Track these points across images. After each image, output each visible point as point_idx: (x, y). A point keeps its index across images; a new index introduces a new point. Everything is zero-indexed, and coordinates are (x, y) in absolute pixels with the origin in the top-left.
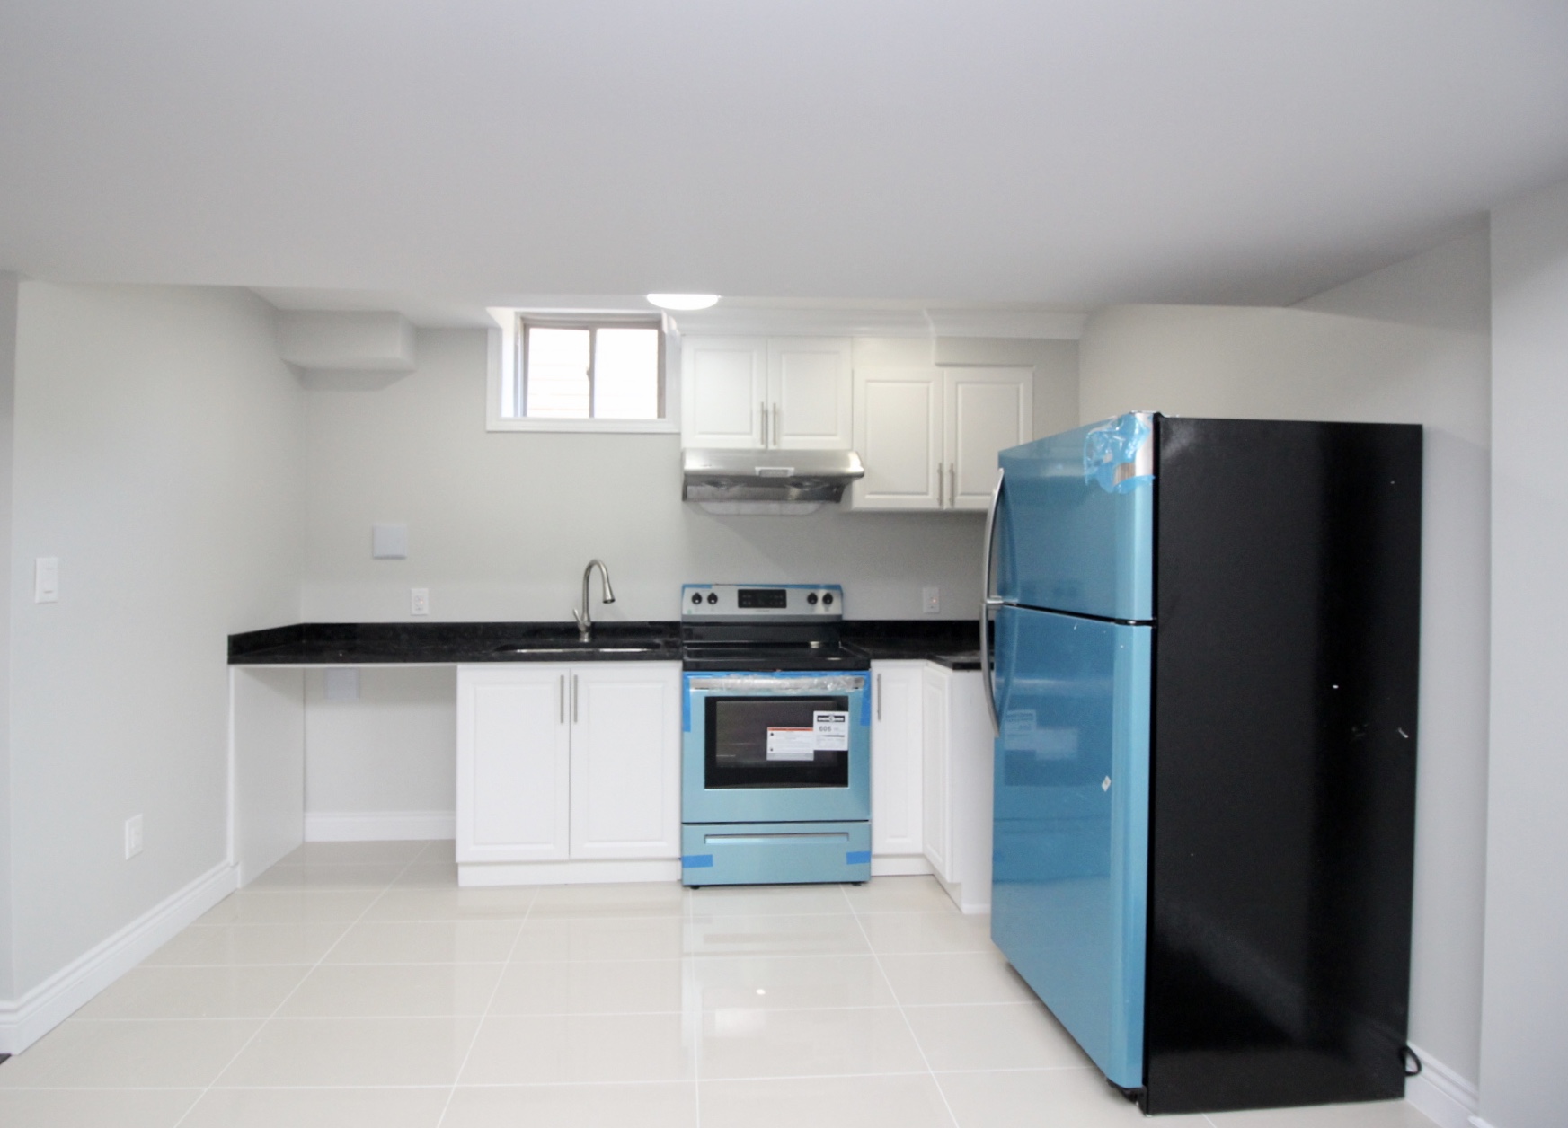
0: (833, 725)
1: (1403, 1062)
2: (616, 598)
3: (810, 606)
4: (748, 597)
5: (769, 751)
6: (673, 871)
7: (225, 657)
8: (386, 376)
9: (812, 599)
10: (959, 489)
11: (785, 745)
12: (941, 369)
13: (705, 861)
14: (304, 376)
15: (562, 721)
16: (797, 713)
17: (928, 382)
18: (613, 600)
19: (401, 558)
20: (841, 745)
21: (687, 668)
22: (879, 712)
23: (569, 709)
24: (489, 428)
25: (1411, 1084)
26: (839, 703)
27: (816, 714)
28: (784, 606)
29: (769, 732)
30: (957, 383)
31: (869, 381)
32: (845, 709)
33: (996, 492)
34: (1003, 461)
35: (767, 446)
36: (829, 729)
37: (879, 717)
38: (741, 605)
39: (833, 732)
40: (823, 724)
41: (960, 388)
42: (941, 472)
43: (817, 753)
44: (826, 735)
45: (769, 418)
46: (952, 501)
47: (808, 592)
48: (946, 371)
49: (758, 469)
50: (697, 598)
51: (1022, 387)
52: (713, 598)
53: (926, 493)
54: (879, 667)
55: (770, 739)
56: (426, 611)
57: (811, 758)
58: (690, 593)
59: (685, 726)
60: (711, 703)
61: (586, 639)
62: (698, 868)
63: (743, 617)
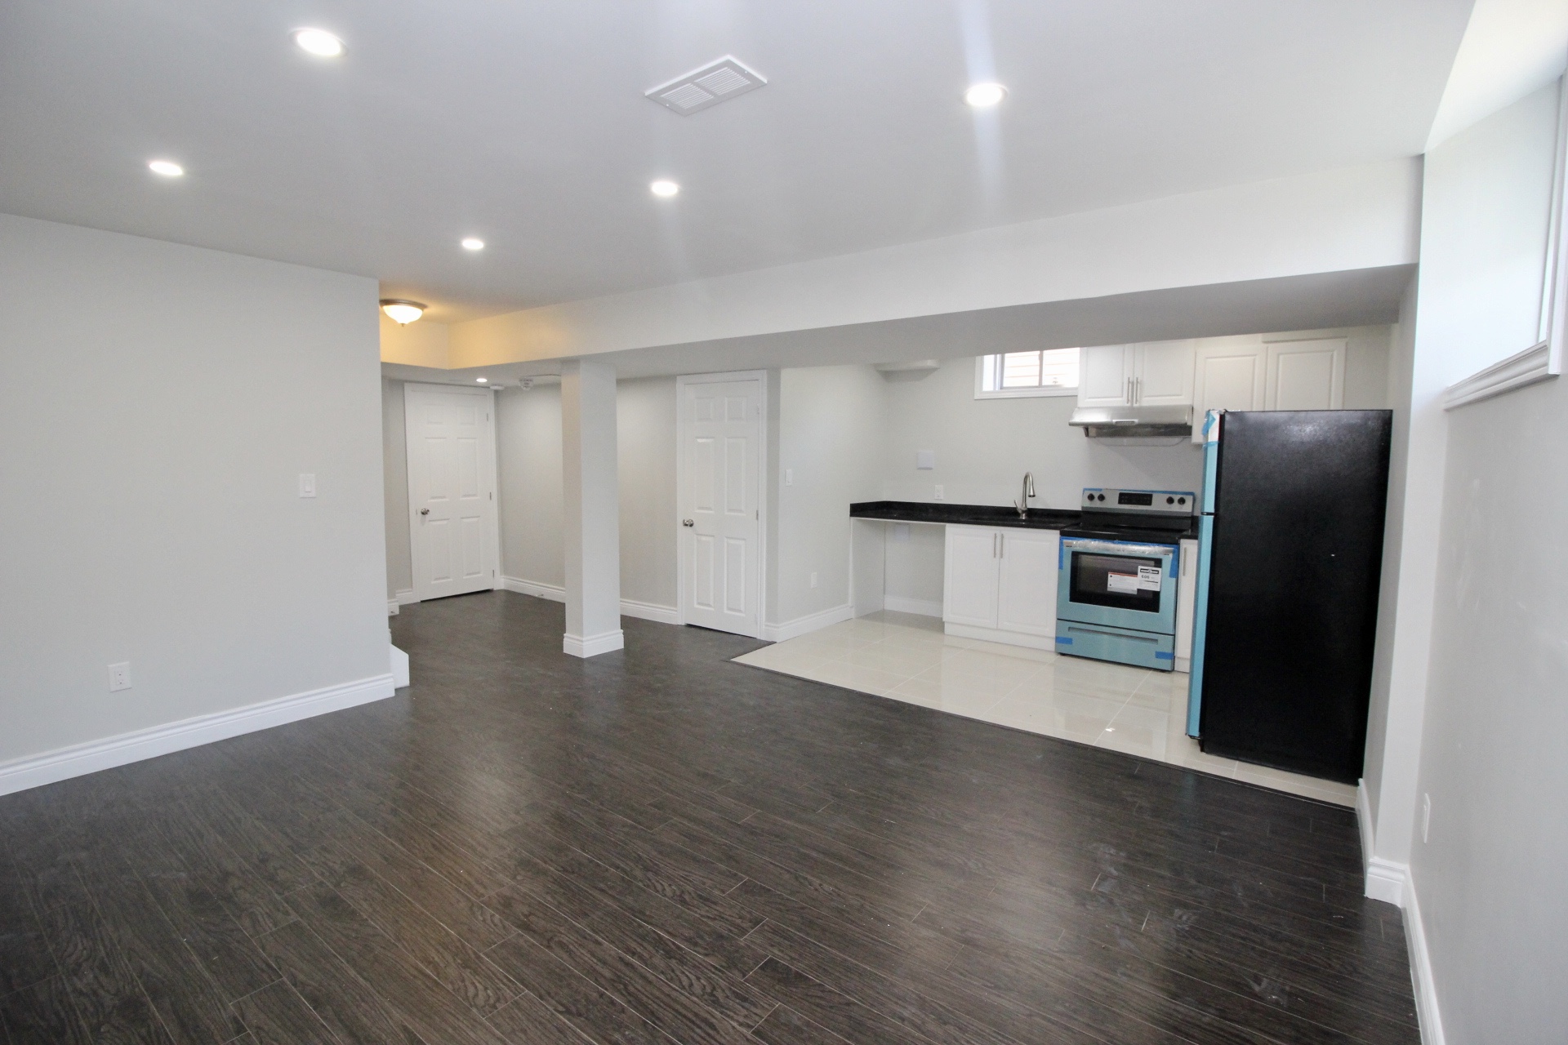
0: (1151, 576)
2: (1036, 494)
3: (1168, 505)
4: (1125, 498)
5: (1109, 586)
6: (1051, 645)
7: (849, 513)
8: (926, 372)
9: (1170, 501)
11: (1118, 583)
12: (1266, 345)
13: (1069, 641)
14: (888, 375)
15: (995, 556)
16: (1129, 566)
17: (1256, 355)
18: (1034, 496)
19: (931, 469)
20: (1156, 588)
21: (1064, 534)
22: (1184, 570)
23: (999, 551)
24: (977, 397)
26: (1156, 563)
27: (1140, 568)
28: (1149, 503)
29: (1109, 575)
30: (1279, 355)
31: (1208, 358)
32: (1161, 567)
35: (1132, 404)
36: (1148, 577)
37: (1184, 574)
38: (1121, 502)
39: (1150, 579)
40: (1144, 574)
41: (1282, 357)
43: (1139, 590)
44: (1146, 581)
45: (1134, 386)
47: (1167, 496)
48: (1271, 346)
49: (1114, 421)
50: (1091, 497)
51: (1335, 353)
52: (1102, 498)
54: (1185, 544)
55: (1109, 578)
56: (942, 498)
57: (1136, 593)
58: (1088, 493)
59: (1060, 566)
60: (1076, 555)
61: (1024, 517)
62: (1067, 646)
63: (1120, 509)
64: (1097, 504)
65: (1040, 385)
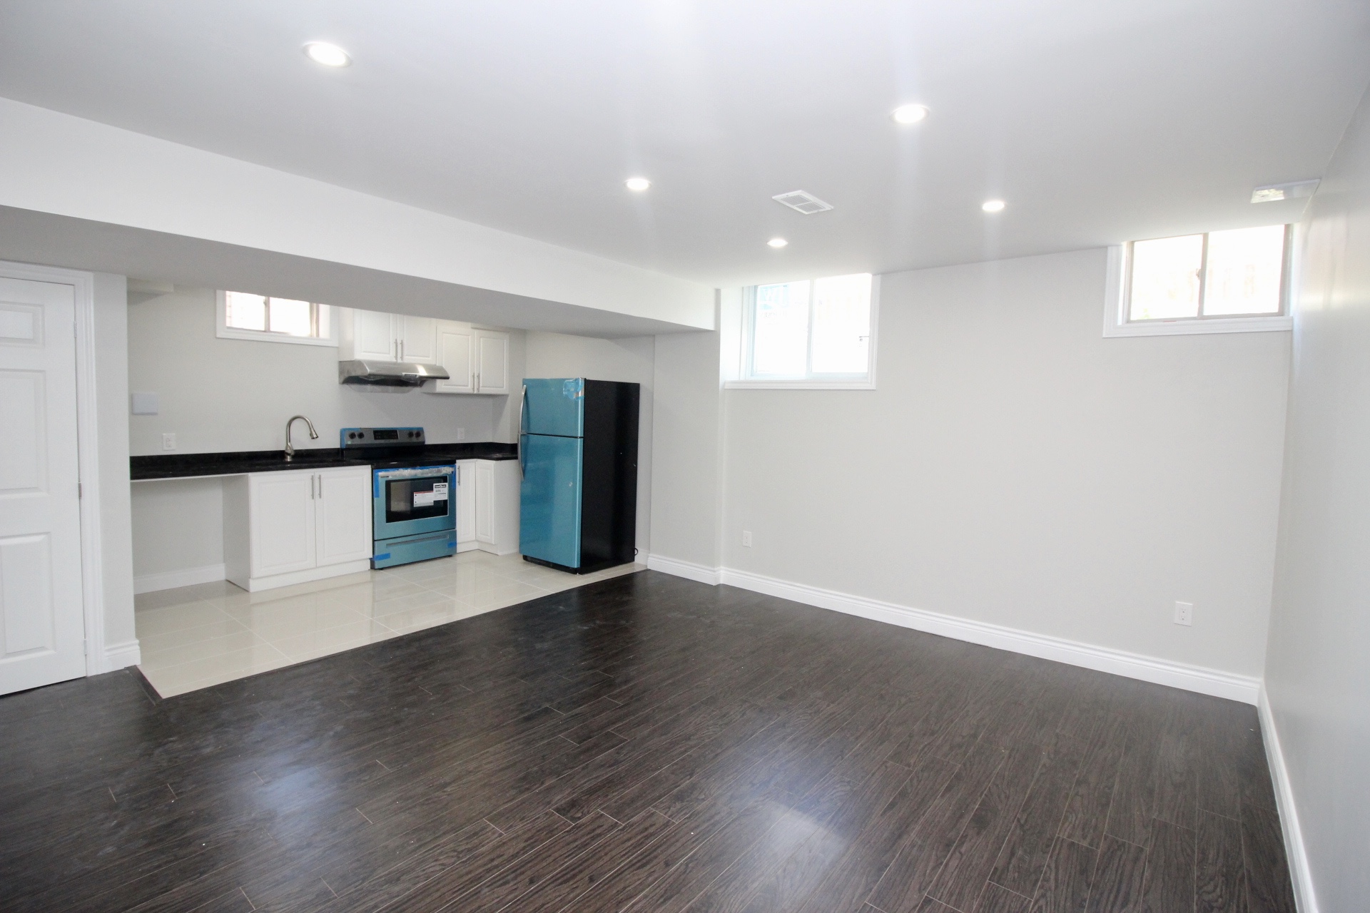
0: (441, 489)
1: (634, 552)
3: (409, 438)
4: (380, 434)
5: (415, 504)
6: (367, 563)
9: (410, 434)
10: (481, 385)
11: (422, 500)
12: (473, 330)
13: (387, 556)
15: (313, 498)
16: (426, 485)
18: (317, 437)
19: (154, 414)
20: (445, 497)
21: (374, 468)
22: (459, 482)
23: (316, 492)
24: (218, 336)
25: (636, 557)
26: (443, 479)
27: (434, 484)
28: (396, 437)
29: (415, 495)
30: (480, 337)
31: (443, 333)
32: (446, 482)
33: (523, 393)
34: (525, 382)
35: (398, 360)
36: (440, 491)
37: (459, 485)
38: (375, 438)
39: (442, 492)
40: (437, 489)
41: (481, 339)
42: (474, 376)
43: (434, 501)
44: (439, 493)
45: (398, 346)
46: (478, 389)
47: (408, 431)
48: (476, 331)
49: (404, 374)
50: (352, 436)
51: (505, 341)
52: (361, 436)
53: (467, 386)
54: (459, 463)
55: (415, 498)
56: (174, 447)
57: (433, 504)
58: (346, 433)
59: (374, 494)
60: (388, 484)
62: (386, 560)
63: (377, 444)
64: (357, 441)
65: (267, 331)
